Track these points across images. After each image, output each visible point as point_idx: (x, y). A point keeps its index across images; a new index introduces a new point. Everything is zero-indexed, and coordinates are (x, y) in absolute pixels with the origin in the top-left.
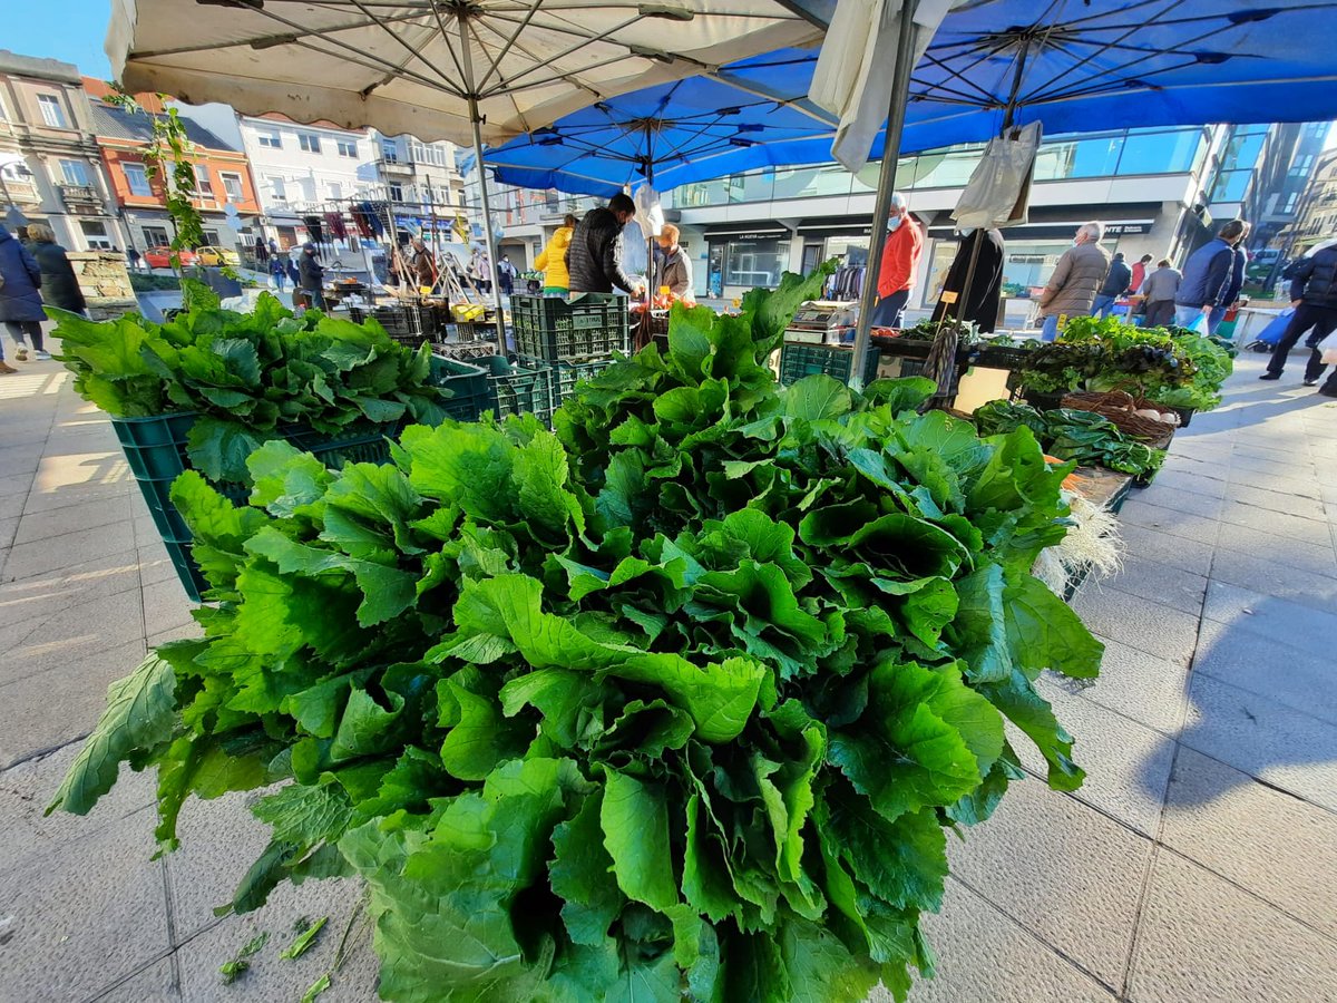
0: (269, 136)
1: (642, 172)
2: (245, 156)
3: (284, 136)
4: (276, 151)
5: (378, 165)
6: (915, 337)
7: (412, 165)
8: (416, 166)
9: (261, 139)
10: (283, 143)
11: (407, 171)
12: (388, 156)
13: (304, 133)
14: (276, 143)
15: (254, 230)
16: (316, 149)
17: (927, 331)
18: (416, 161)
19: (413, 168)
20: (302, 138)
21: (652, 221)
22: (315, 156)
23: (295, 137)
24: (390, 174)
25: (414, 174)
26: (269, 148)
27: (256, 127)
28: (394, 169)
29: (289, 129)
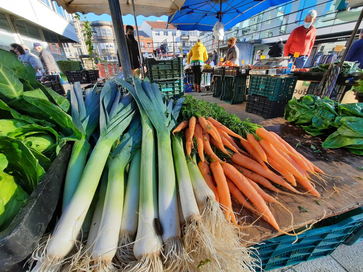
0: (157, 33)
1: (217, 17)
2: (152, 38)
3: (161, 32)
4: (158, 36)
5: (180, 37)
6: (317, 71)
7: (189, 36)
8: (190, 36)
9: (156, 34)
10: (160, 34)
11: (187, 38)
12: (183, 35)
13: (165, 31)
14: (159, 34)
15: (152, 56)
16: (167, 35)
17: (324, 68)
18: (190, 35)
19: (189, 37)
20: (164, 32)
21: (219, 35)
22: (167, 36)
23: (163, 32)
24: (183, 39)
25: (189, 39)
26: (157, 36)
27: (155, 31)
28: (184, 38)
29: (162, 30)
